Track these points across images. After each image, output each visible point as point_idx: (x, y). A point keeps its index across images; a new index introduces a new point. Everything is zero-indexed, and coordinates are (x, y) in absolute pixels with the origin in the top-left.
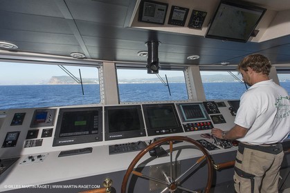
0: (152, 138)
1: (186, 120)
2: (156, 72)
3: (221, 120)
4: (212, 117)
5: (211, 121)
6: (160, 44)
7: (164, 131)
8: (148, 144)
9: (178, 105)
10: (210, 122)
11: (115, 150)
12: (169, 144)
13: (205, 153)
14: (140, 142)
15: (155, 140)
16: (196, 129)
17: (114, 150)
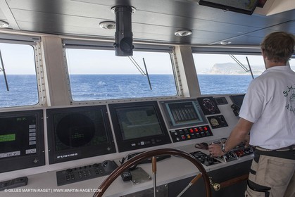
0: (125, 154)
1: (174, 124)
2: (129, 53)
3: (222, 123)
4: (209, 118)
5: (209, 124)
6: (134, 11)
7: (143, 143)
8: (119, 164)
9: (163, 103)
10: (207, 127)
11: (68, 177)
12: (150, 162)
13: (202, 169)
14: (106, 162)
15: (130, 157)
16: (189, 137)
17: (65, 178)
